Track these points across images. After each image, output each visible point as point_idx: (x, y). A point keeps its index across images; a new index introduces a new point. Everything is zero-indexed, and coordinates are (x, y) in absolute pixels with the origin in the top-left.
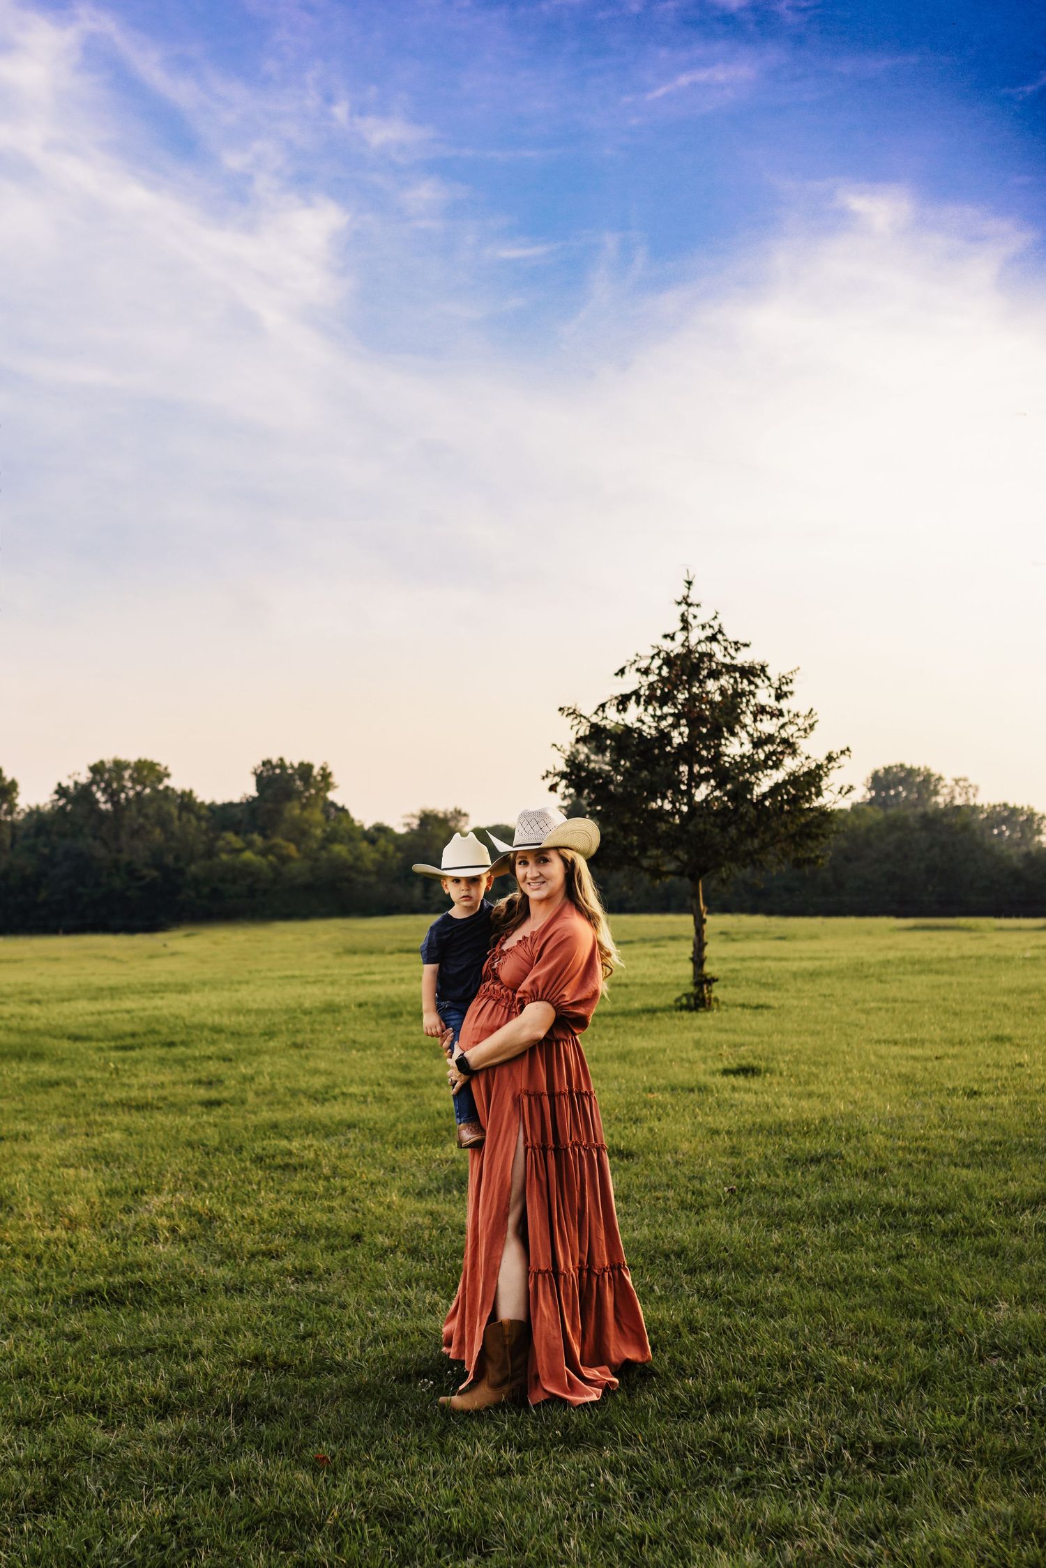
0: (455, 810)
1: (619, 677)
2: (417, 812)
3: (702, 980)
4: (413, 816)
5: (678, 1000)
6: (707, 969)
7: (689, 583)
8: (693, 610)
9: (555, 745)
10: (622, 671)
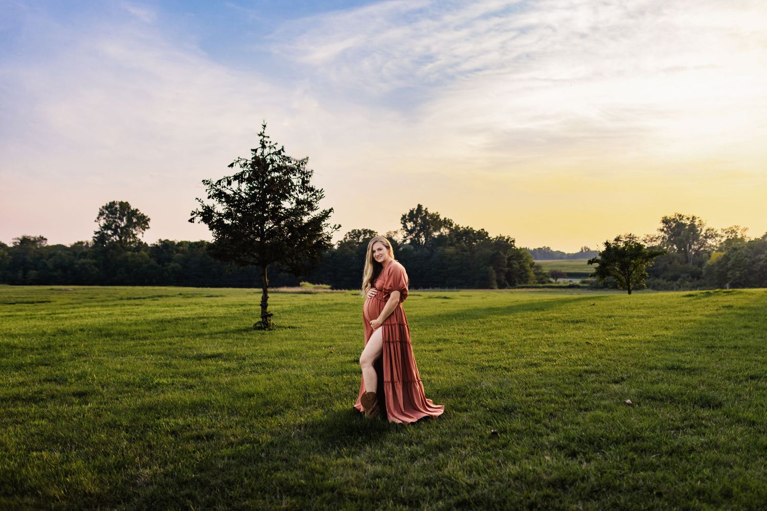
0: (40, 237)
1: (231, 168)
2: (21, 237)
3: (266, 315)
4: (18, 239)
5: (255, 324)
6: (269, 308)
7: (265, 126)
8: (265, 139)
9: (198, 199)
10: (232, 165)
